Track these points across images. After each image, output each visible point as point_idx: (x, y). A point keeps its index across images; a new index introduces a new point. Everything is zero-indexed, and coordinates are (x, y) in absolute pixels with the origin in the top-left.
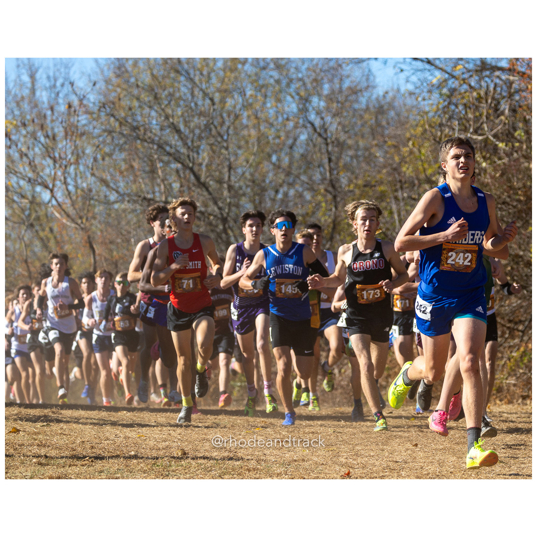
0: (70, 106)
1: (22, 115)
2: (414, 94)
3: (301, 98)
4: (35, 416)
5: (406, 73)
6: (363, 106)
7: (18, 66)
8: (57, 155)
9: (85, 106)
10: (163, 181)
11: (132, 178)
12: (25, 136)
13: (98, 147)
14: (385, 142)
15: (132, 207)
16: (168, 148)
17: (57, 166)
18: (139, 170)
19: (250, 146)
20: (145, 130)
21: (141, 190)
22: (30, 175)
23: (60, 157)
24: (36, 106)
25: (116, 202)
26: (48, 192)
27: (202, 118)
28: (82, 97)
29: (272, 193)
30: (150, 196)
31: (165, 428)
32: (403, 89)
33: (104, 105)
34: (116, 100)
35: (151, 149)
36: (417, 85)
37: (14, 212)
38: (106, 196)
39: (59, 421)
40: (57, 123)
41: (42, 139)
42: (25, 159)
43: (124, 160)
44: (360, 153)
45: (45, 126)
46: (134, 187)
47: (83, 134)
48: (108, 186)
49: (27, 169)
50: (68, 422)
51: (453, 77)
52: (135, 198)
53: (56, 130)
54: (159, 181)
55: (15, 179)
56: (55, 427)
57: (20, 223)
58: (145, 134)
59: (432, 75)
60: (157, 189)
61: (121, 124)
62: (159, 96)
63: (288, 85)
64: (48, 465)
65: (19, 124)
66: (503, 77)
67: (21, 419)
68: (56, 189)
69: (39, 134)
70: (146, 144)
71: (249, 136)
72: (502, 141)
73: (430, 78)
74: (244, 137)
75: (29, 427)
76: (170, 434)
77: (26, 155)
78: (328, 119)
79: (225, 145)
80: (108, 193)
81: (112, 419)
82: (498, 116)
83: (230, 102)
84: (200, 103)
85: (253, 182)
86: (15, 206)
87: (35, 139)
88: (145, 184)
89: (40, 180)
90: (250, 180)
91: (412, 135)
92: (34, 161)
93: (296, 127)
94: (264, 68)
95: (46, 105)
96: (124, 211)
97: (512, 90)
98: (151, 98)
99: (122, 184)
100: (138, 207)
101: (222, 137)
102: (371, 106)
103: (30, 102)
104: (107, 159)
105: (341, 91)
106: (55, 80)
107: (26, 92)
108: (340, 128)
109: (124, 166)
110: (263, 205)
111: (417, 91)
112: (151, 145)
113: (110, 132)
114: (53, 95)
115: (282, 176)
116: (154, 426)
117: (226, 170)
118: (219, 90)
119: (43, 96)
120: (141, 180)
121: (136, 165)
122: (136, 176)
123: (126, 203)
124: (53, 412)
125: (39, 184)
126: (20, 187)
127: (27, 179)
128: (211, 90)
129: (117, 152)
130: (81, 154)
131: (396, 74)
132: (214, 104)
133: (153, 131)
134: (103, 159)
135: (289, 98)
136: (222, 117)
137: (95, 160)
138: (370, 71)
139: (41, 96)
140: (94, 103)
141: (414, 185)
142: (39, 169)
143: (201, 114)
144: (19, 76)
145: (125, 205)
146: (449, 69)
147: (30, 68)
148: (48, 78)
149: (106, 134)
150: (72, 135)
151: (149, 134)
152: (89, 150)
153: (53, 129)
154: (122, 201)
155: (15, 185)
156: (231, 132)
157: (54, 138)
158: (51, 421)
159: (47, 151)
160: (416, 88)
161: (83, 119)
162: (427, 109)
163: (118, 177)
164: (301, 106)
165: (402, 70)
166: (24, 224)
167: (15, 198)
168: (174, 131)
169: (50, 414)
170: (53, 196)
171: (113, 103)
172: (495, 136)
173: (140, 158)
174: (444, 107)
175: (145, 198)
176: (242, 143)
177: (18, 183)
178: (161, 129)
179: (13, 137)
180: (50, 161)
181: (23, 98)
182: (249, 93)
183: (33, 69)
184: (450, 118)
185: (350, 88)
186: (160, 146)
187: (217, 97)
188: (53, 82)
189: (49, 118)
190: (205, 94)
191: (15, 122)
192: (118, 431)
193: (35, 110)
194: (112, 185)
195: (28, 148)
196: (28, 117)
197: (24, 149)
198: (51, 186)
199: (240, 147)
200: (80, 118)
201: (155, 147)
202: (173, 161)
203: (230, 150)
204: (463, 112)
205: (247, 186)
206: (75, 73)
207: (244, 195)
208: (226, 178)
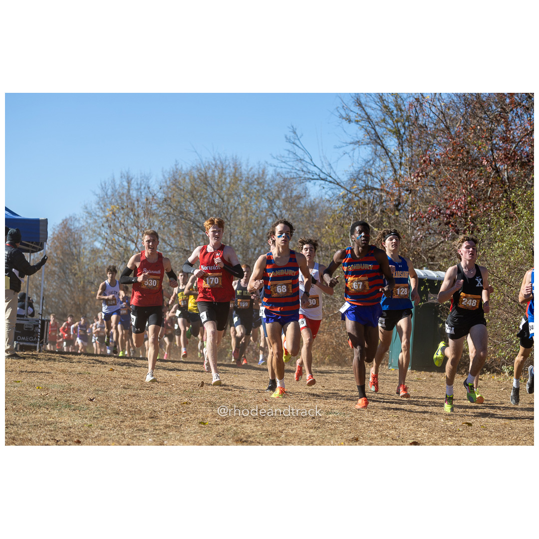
0: (147, 200)
1: (122, 203)
2: (329, 201)
3: (270, 200)
4: (122, 363)
5: (326, 190)
6: (303, 206)
7: (122, 177)
8: (139, 225)
9: (155, 200)
10: (195, 241)
11: (178, 239)
12: (123, 214)
13: (161, 221)
14: (313, 225)
15: (178, 254)
16: (198, 224)
17: (139, 231)
18: (182, 235)
19: (242, 224)
20: (187, 214)
21: (183, 246)
22: (125, 235)
23: (141, 226)
24: (130, 199)
25: (170, 251)
26: (134, 244)
27: (217, 209)
28: (154, 195)
29: (253, 250)
30: (188, 249)
31: (191, 372)
32: (323, 198)
33: (165, 200)
34: (172, 197)
35: (190, 223)
36: (331, 196)
37: (116, 254)
38: (164, 248)
39: (135, 366)
40: (140, 209)
41: (132, 216)
42: (122, 226)
43: (175, 229)
44: (300, 230)
45: (134, 209)
46: (179, 243)
47: (153, 215)
48: (166, 242)
49: (124, 231)
50: (141, 367)
51: (350, 192)
52: (181, 250)
53: (140, 212)
54: (193, 241)
55: (117, 237)
56: (133, 369)
57: (118, 260)
58: (186, 216)
59: (339, 191)
60: (192, 245)
61: (174, 209)
62: (194, 196)
63: (264, 193)
64: (128, 389)
65: (120, 207)
66: (378, 193)
67: (115, 365)
68: (138, 243)
69: (131, 213)
70: (187, 221)
71: (242, 219)
72: (376, 228)
73: (338, 193)
74: (239, 219)
75: (119, 368)
76: (193, 375)
77: (123, 224)
78: (284, 212)
79: (229, 223)
80: (165, 246)
81: (163, 366)
82: (374, 214)
83: (232, 201)
84: (216, 201)
85: (243, 243)
86: (116, 251)
87: (128, 216)
88: (186, 243)
89: (130, 238)
90: (241, 243)
91: (328, 222)
92: (127, 228)
93: (266, 216)
94: (251, 184)
95: (135, 199)
96: (174, 256)
97: (382, 201)
98: (190, 197)
99: (173, 242)
100: (181, 254)
101: (227, 219)
102: (307, 206)
103: (127, 196)
104: (166, 228)
105: (291, 197)
106: (141, 185)
107: (125, 191)
108: (290, 216)
109: (175, 232)
110: (247, 256)
111: (331, 199)
112: (189, 222)
113: (168, 214)
114: (139, 193)
115: (258, 241)
116: (185, 371)
117: (229, 236)
118: (226, 194)
119: (134, 194)
120: (183, 240)
121: (181, 232)
122: (181, 238)
123: (175, 252)
124: (132, 361)
125: (130, 240)
126: (119, 241)
127: (123, 237)
128: (223, 194)
129: (171, 225)
130: (152, 225)
131: (321, 190)
132: (223, 201)
133: (191, 214)
134: (164, 228)
135: (263, 200)
136: (228, 209)
137: (159, 228)
138: (306, 188)
139: (133, 194)
140: (160, 199)
141: (328, 249)
142: (130, 232)
143: (216, 206)
144: (121, 183)
145: (175, 253)
146: (348, 188)
147: (128, 179)
148: (137, 184)
149: (166, 215)
150: (148, 215)
151: (189, 216)
152: (156, 223)
153: (138, 211)
154: (172, 251)
155: (116, 240)
156: (232, 217)
157: (138, 216)
158: (131, 366)
159: (134, 223)
160: (331, 198)
161: (154, 207)
162: (336, 209)
163: (172, 238)
164: (270, 205)
165: (324, 188)
166: (120, 260)
167: (117, 247)
168: (202, 215)
169: (131, 362)
170: (136, 247)
171: (170, 199)
172: (372, 224)
173: (183, 228)
174: (345, 208)
175: (185, 250)
176: (238, 223)
177: (118, 239)
178: (195, 214)
179: (117, 215)
180: (135, 228)
181: (123, 194)
182: (242, 196)
183: (129, 179)
184: (349, 214)
185: (296, 196)
186: (194, 222)
187: (225, 198)
188: (139, 186)
189: (136, 205)
190: (220, 197)
191: (118, 207)
192: (166, 372)
193: (129, 201)
194: (168, 242)
195: (124, 221)
196: (125, 204)
197: (122, 221)
198: (135, 241)
199: (236, 225)
200: (152, 206)
201: (192, 223)
202: (201, 230)
203: (232, 226)
204: (356, 211)
205: (239, 246)
206: (151, 182)
207: (238, 250)
208: (229, 241)
